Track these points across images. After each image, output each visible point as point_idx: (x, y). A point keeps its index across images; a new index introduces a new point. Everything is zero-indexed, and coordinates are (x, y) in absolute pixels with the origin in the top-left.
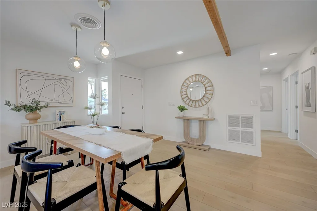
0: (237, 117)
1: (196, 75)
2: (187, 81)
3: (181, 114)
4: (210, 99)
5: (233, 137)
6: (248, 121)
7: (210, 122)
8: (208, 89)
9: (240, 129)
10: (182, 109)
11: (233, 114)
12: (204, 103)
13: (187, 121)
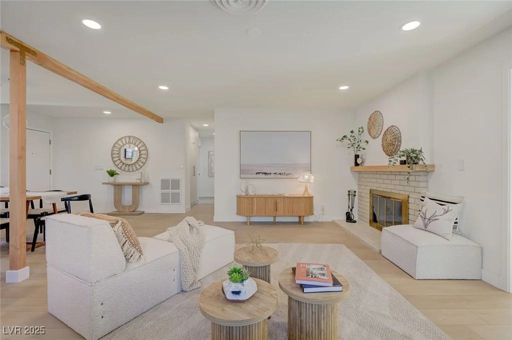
0: (168, 181)
1: (130, 137)
2: (120, 142)
3: (111, 179)
4: (144, 164)
5: (165, 199)
6: (176, 184)
7: (144, 187)
8: (142, 152)
9: (170, 191)
10: (112, 174)
11: (165, 177)
12: (138, 167)
13: (119, 187)
